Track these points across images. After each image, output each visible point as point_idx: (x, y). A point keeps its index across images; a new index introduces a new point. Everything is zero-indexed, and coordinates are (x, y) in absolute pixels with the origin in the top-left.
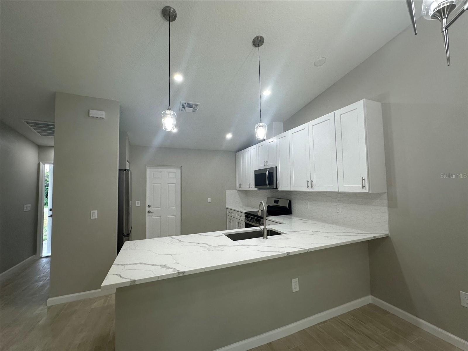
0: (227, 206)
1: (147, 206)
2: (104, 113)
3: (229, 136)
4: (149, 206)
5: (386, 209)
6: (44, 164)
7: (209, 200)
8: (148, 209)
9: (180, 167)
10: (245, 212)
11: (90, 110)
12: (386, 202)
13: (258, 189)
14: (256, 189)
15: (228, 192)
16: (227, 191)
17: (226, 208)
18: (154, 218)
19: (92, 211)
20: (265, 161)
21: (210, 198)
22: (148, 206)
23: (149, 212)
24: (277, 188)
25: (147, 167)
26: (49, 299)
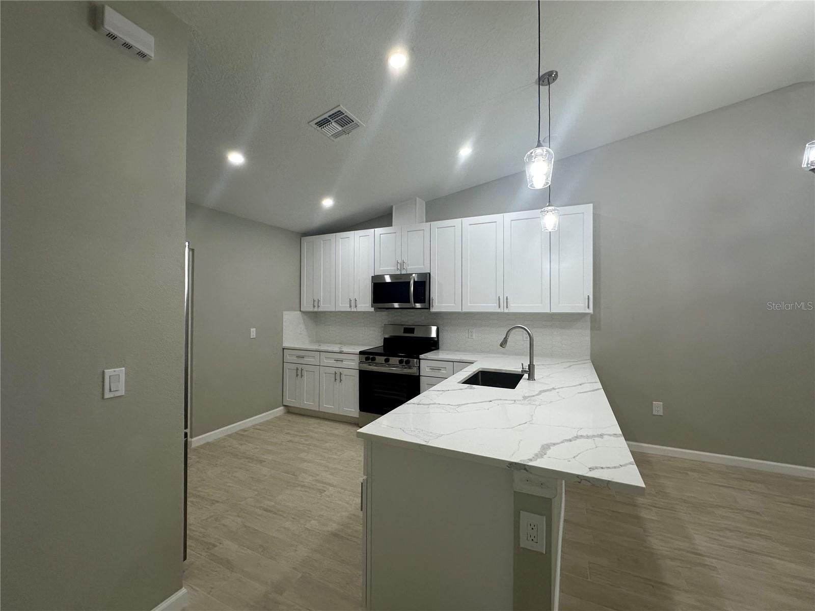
0: (286, 344)
3: (328, 203)
5: (588, 332)
7: (253, 331)
10: (360, 352)
12: (589, 324)
15: (286, 316)
16: (285, 313)
17: (283, 349)
19: (109, 372)
20: (399, 261)
21: (255, 329)
24: (429, 308)
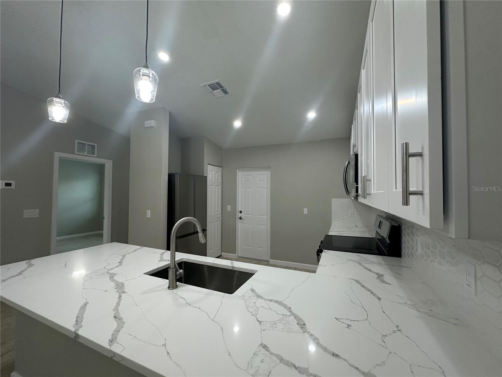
2: (152, 121)
7: (306, 211)
8: (240, 215)
9: (268, 168)
11: (145, 122)
16: (333, 199)
18: (245, 225)
19: (147, 210)
21: (307, 209)
22: (240, 211)
23: (240, 218)
25: (237, 170)
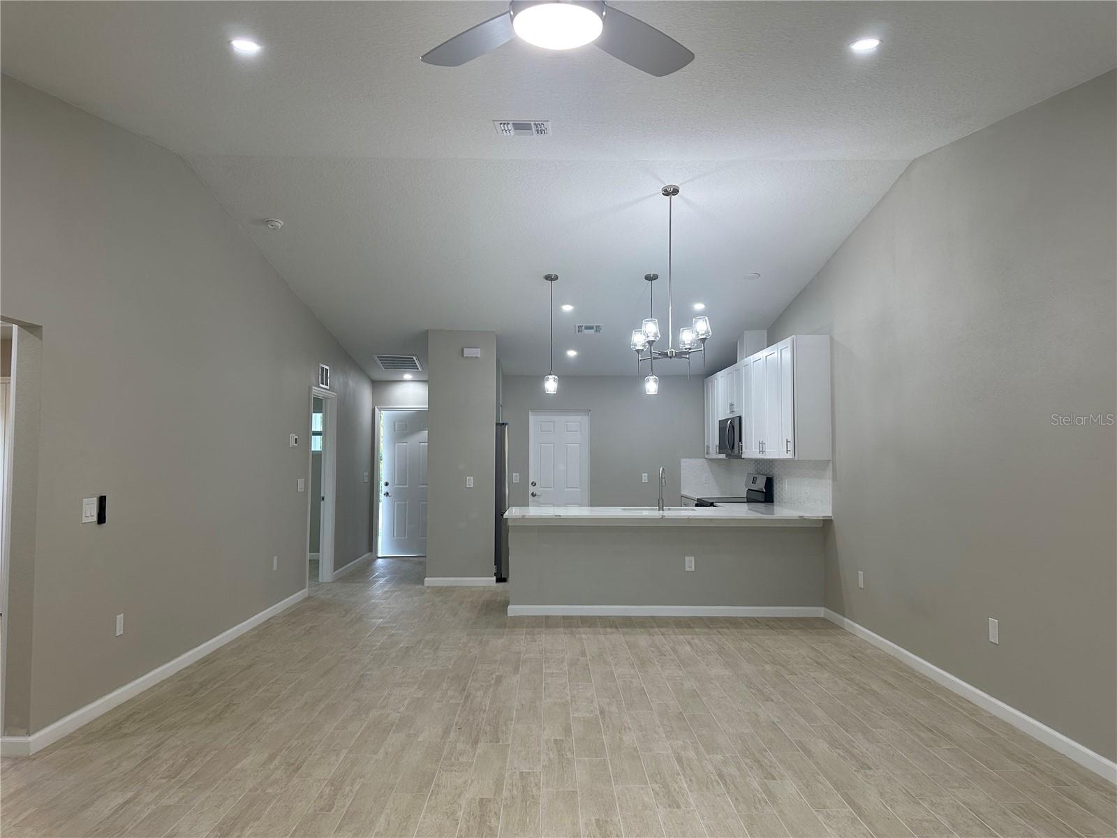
0: (684, 492)
1: (530, 493)
2: (479, 350)
4: (534, 484)
6: (380, 409)
7: (645, 476)
8: (532, 489)
9: (588, 412)
11: (465, 349)
12: (831, 473)
13: (727, 456)
14: (723, 456)
15: (685, 463)
16: (683, 460)
19: (468, 478)
20: (731, 404)
22: (532, 483)
23: (533, 495)
24: (740, 454)
25: (530, 412)
26: (426, 579)
